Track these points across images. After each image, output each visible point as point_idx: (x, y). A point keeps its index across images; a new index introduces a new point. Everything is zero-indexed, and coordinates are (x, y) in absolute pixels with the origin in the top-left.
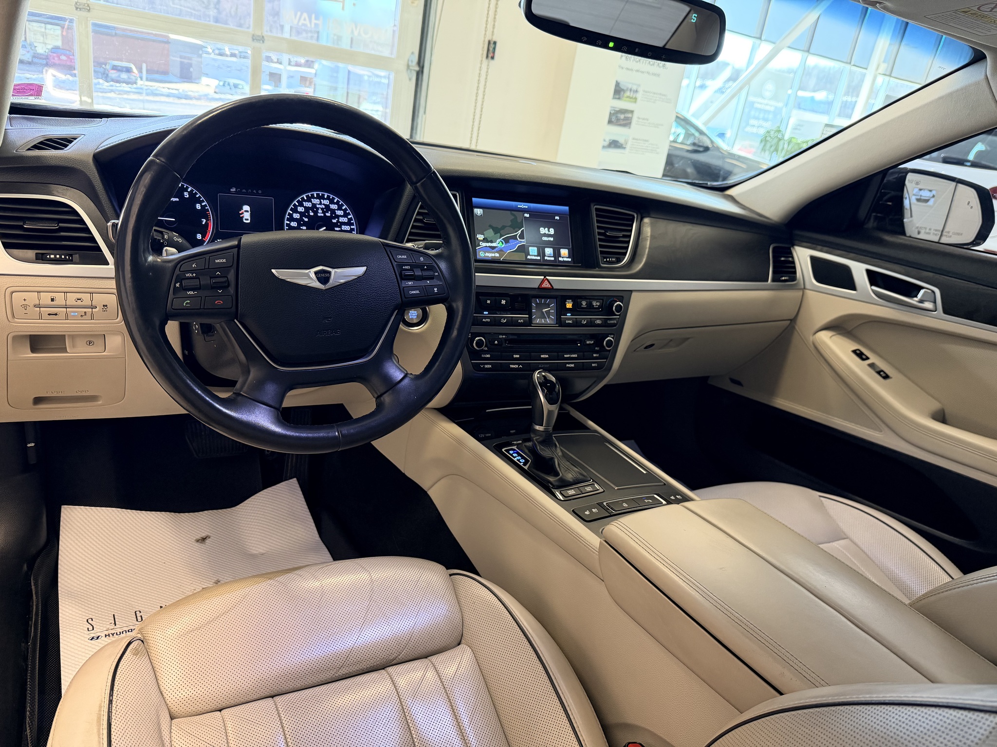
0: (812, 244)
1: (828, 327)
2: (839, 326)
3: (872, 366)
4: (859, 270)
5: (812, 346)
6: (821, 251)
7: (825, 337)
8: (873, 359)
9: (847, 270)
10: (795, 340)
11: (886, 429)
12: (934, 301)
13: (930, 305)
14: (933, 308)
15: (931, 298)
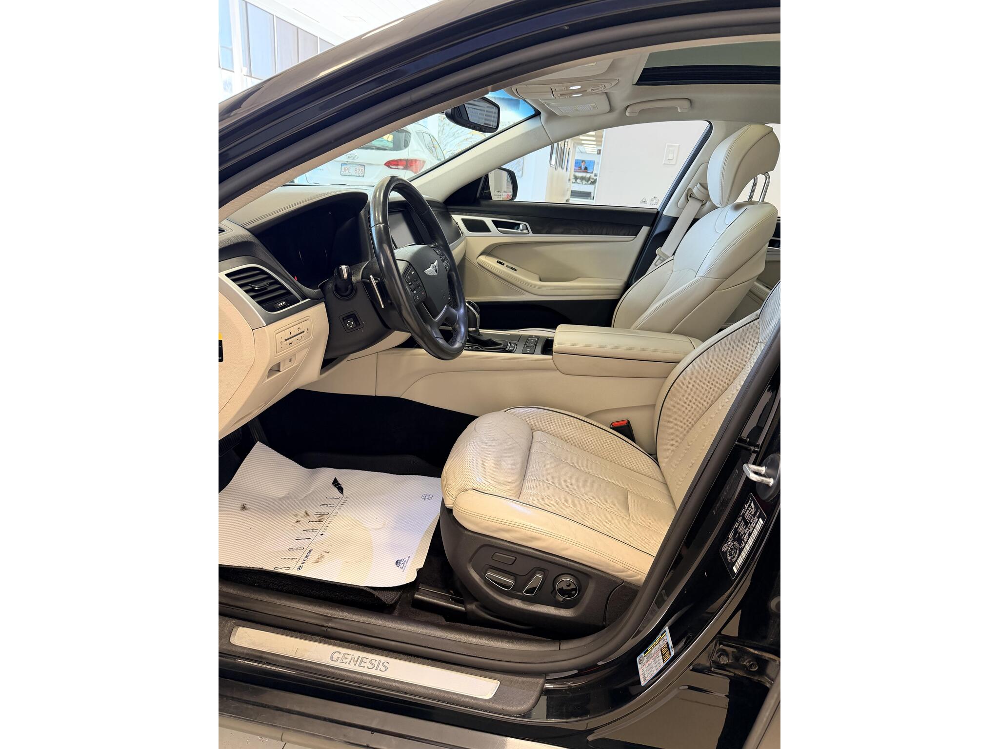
0: (460, 212)
1: (481, 254)
2: (487, 252)
3: (507, 266)
4: (488, 221)
5: (477, 264)
6: (466, 215)
7: (483, 259)
8: (506, 264)
9: (483, 223)
10: (467, 264)
11: (525, 292)
12: (527, 229)
13: (525, 231)
14: (527, 232)
15: (525, 228)
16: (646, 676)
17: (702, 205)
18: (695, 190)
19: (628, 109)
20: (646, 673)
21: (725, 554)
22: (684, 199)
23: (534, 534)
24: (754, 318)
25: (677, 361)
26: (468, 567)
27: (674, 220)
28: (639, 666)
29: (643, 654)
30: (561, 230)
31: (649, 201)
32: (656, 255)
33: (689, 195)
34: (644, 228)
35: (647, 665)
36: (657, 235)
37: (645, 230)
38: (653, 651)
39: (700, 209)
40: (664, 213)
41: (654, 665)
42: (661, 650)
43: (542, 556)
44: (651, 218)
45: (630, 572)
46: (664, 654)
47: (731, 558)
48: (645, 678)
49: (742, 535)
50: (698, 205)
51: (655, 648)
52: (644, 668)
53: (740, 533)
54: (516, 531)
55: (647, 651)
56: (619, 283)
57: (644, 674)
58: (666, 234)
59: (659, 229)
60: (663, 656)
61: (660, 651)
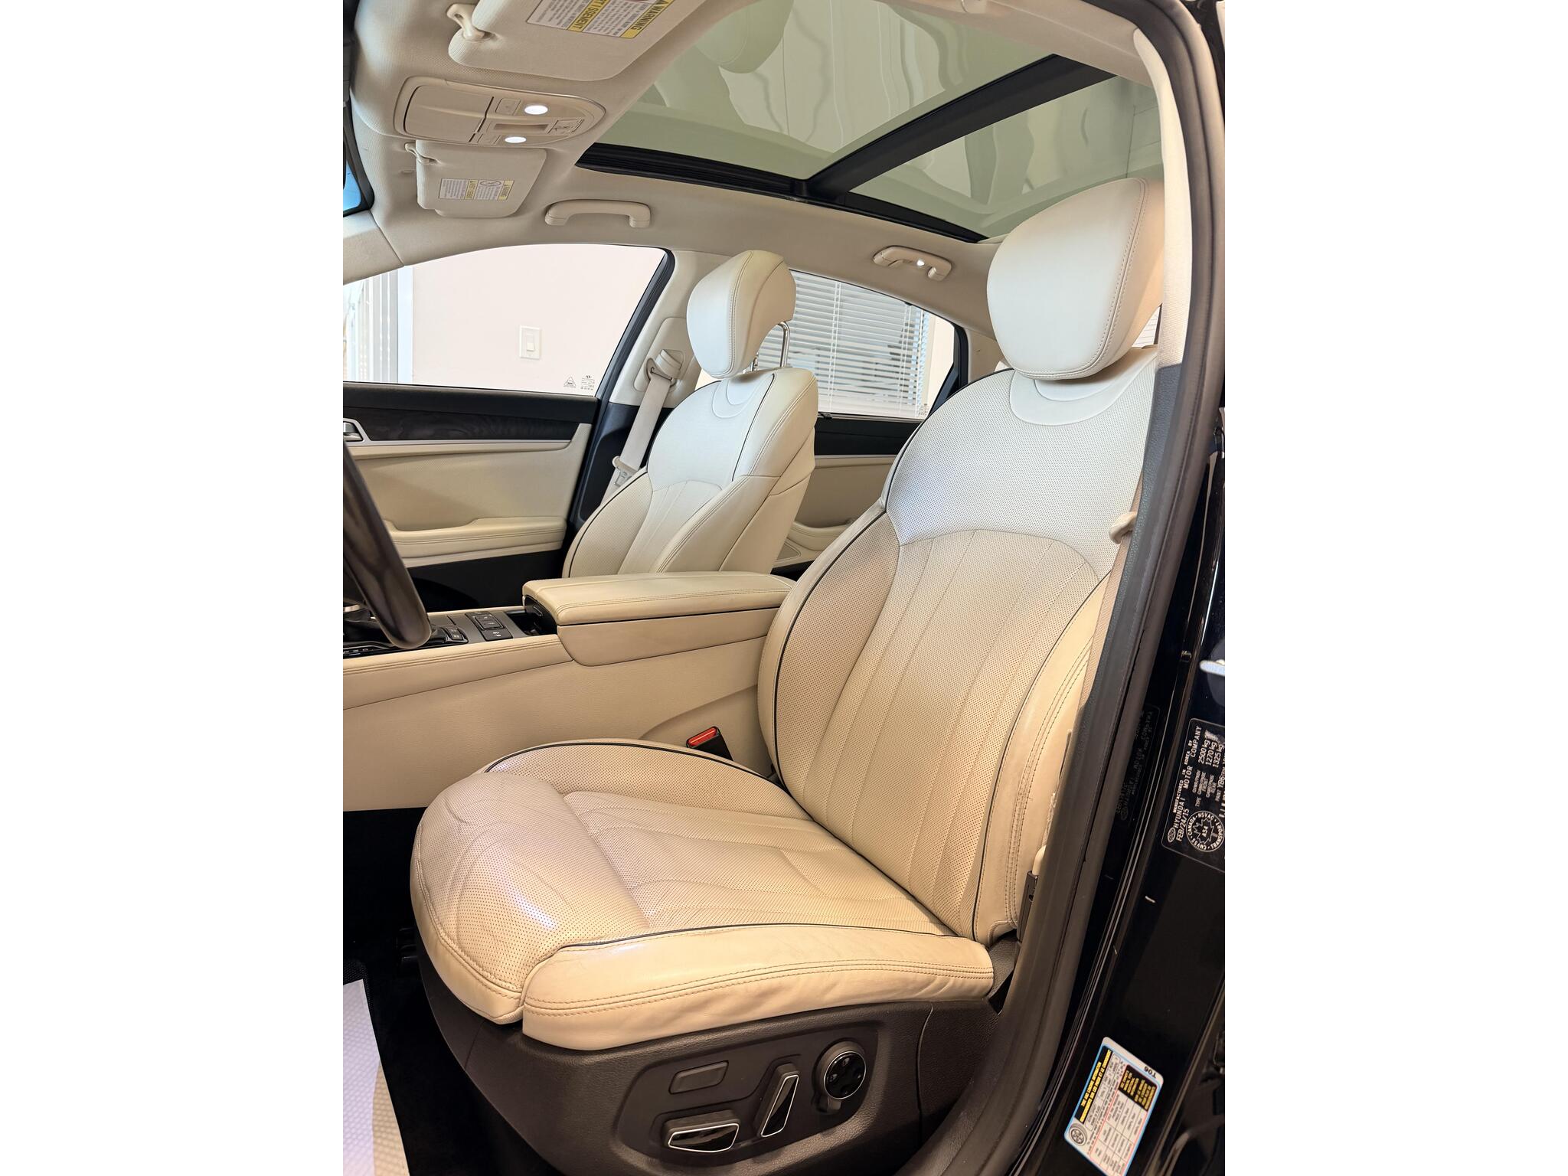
12: (357, 431)
13: (354, 436)
14: (359, 438)
15: (352, 430)
16: (1116, 1158)
17: (671, 386)
18: (659, 361)
19: (551, 212)
20: (1109, 1154)
21: (1184, 844)
22: (643, 375)
23: (765, 984)
24: (877, 512)
25: (776, 602)
26: (615, 1149)
27: (632, 411)
28: (1083, 1149)
29: (1074, 1121)
30: (429, 432)
31: (578, 383)
32: (613, 469)
33: (651, 370)
34: (581, 425)
35: (1102, 1137)
36: (606, 437)
37: (583, 430)
38: (1098, 1102)
39: (668, 393)
40: (612, 399)
41: (1120, 1128)
42: (1121, 1089)
43: (779, 1028)
44: (591, 410)
45: (938, 980)
46: (1135, 1093)
47: (1208, 844)
48: (1114, 1165)
49: (1213, 795)
50: (665, 386)
51: (1099, 1094)
52: (1098, 1145)
53: (1204, 793)
54: (723, 996)
55: (1082, 1109)
56: (556, 522)
57: (1106, 1159)
58: (621, 436)
59: (609, 426)
60: (1132, 1098)
61: (1119, 1093)
